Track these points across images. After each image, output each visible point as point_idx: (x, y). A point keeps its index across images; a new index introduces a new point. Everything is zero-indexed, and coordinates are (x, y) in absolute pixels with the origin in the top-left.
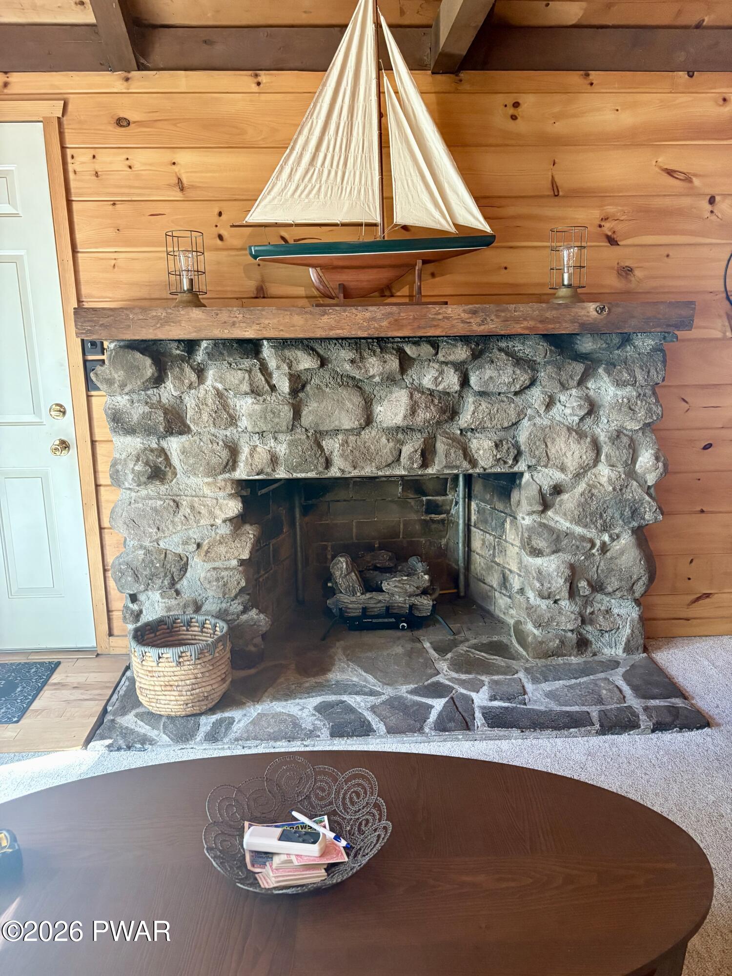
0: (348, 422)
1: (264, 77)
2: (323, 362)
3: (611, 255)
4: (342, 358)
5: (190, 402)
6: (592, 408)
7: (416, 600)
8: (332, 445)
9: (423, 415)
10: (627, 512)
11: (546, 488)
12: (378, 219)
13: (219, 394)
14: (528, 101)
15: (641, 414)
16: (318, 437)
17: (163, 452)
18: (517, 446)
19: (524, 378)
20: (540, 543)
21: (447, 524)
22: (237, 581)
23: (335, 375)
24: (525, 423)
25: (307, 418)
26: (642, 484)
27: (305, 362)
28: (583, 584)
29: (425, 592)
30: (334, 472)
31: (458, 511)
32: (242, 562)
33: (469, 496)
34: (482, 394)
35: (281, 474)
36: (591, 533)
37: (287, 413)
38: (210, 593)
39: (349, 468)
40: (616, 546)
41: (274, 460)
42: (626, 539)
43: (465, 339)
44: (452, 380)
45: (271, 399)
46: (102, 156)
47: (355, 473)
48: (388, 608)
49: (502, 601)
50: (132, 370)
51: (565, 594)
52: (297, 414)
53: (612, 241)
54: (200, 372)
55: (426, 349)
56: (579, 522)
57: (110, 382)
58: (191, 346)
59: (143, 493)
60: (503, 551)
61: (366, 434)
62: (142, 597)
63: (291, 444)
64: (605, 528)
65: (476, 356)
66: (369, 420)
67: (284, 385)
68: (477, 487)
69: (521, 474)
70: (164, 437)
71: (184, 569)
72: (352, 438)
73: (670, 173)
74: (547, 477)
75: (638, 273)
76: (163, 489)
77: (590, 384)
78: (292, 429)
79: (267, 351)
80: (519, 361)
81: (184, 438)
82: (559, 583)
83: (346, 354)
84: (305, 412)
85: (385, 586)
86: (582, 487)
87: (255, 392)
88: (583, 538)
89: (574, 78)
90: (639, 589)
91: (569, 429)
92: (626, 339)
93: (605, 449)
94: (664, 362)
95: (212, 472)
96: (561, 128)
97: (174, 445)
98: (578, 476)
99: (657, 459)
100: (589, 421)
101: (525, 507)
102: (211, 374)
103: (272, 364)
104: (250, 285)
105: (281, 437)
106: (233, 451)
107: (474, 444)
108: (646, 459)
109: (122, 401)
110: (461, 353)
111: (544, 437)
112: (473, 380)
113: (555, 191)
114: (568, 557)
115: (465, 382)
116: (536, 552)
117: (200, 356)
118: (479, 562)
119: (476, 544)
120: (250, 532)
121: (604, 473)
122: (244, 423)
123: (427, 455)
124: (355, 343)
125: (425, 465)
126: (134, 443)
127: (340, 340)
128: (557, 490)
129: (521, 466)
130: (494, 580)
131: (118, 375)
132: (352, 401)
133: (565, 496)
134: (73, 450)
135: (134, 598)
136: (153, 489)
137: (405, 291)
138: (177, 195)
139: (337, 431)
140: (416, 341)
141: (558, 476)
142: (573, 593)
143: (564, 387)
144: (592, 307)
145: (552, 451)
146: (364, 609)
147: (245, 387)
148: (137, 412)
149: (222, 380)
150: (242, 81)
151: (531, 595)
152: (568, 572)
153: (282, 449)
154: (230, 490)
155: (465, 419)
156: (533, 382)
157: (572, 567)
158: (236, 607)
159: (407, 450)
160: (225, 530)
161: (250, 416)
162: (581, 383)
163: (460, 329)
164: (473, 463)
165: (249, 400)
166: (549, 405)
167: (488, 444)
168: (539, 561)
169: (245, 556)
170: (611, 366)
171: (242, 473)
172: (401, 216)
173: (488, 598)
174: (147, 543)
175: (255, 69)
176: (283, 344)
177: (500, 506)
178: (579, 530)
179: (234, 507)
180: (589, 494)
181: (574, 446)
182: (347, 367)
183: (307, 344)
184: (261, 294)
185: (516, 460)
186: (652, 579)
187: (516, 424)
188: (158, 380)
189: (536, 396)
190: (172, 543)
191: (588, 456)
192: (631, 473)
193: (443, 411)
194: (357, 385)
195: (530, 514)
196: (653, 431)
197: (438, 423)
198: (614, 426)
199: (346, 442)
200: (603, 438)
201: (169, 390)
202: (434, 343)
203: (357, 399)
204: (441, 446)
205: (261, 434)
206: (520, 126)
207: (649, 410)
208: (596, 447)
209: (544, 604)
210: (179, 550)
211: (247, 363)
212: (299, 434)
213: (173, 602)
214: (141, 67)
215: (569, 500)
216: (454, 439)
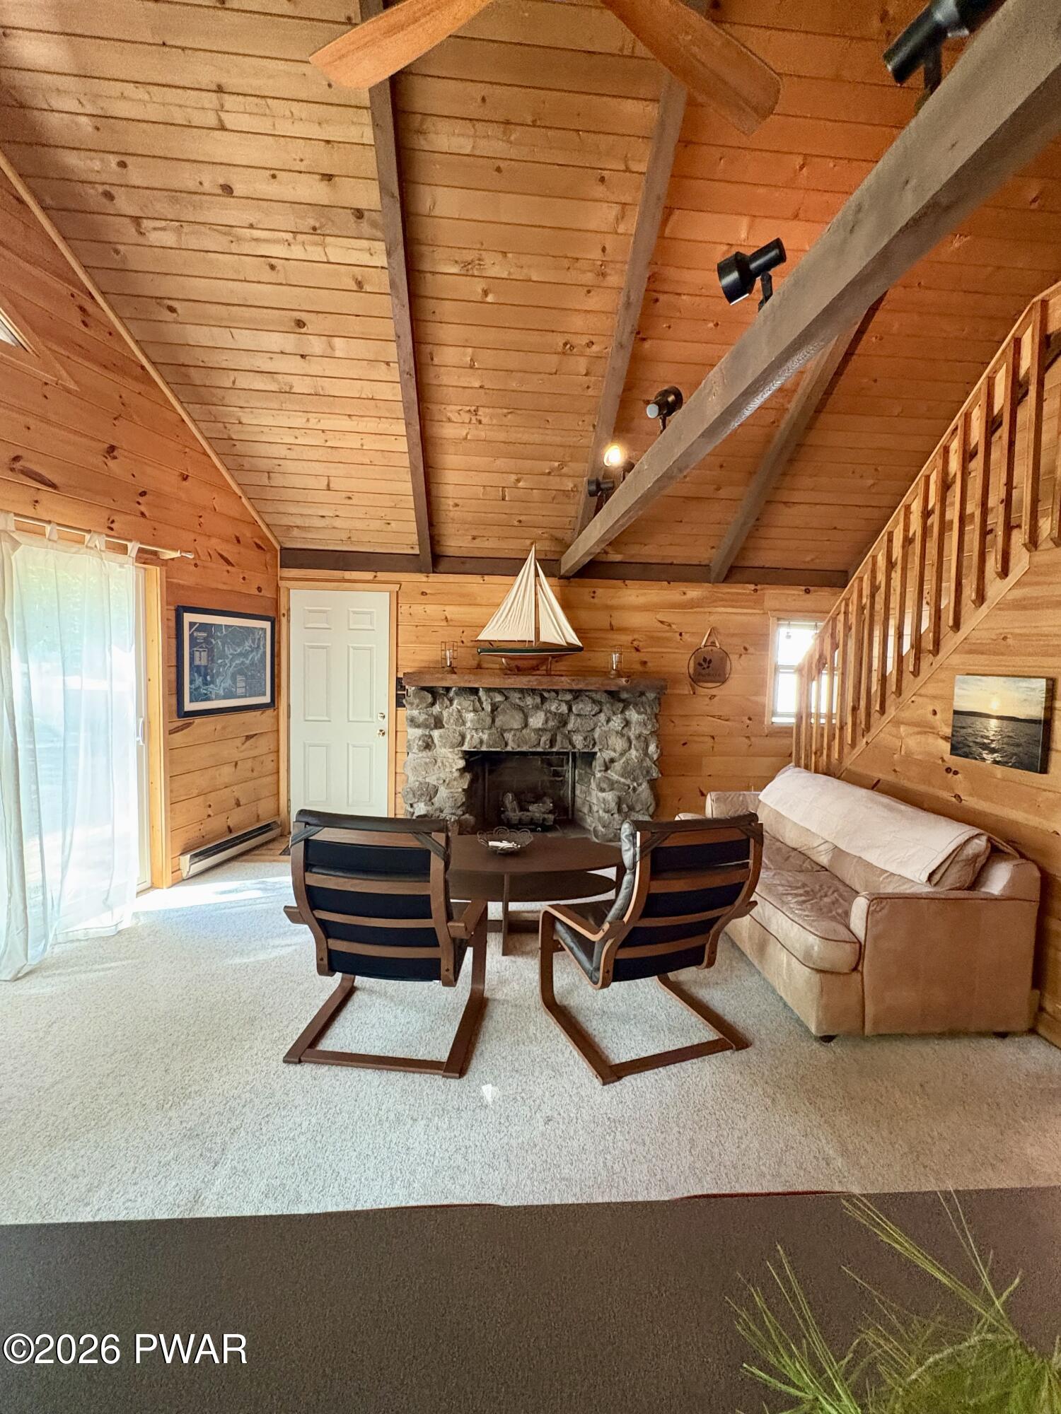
0: (516, 725)
1: (486, 577)
2: (507, 698)
3: (636, 656)
4: (515, 697)
5: (445, 714)
6: (627, 723)
7: (546, 816)
8: (509, 736)
9: (551, 724)
10: (645, 772)
11: (607, 760)
12: (533, 639)
13: (459, 711)
14: (600, 591)
15: (649, 727)
16: (502, 732)
17: (430, 736)
18: (594, 739)
19: (597, 709)
20: (604, 786)
21: (563, 783)
22: (461, 798)
23: (511, 704)
24: (598, 729)
25: (498, 723)
26: (651, 759)
27: (499, 698)
28: (624, 806)
29: (550, 812)
30: (509, 749)
31: (569, 775)
32: (464, 790)
33: (574, 767)
34: (578, 715)
35: (484, 749)
36: (628, 782)
37: (489, 720)
38: (448, 805)
39: (515, 747)
40: (640, 789)
41: (481, 742)
42: (645, 785)
43: (571, 691)
44: (564, 708)
45: (482, 714)
46: (413, 606)
47: (519, 750)
48: (532, 819)
49: (589, 820)
50: (422, 699)
51: (616, 811)
52: (493, 721)
53: (637, 650)
54: (451, 701)
55: (553, 694)
56: (622, 776)
57: (412, 704)
58: (448, 689)
59: (421, 755)
60: (590, 794)
61: (524, 731)
62: (415, 805)
63: (490, 735)
64: (634, 780)
65: (575, 698)
66: (526, 725)
67: (488, 708)
68: (579, 762)
69: (596, 753)
70: (432, 729)
71: (436, 792)
72: (518, 733)
73: (662, 622)
74: (608, 755)
75: (649, 664)
76: (430, 754)
77: (627, 713)
78: (490, 728)
79: (481, 693)
80: (594, 701)
81: (441, 730)
82: (613, 805)
83: (517, 695)
84: (497, 720)
85: (530, 808)
86: (624, 759)
87: (475, 711)
88: (624, 784)
89: (619, 583)
90: (651, 810)
91: (617, 732)
92: (642, 694)
93: (634, 742)
94: (660, 704)
95: (452, 747)
96: (614, 602)
97: (436, 734)
98: (622, 754)
99: (657, 747)
100: (626, 729)
101: (598, 768)
102: (455, 702)
103: (484, 698)
104: (474, 663)
105: (486, 731)
106: (463, 737)
107: (574, 738)
108: (652, 748)
109: (415, 713)
110: (569, 697)
111: (606, 736)
112: (574, 709)
113: (612, 628)
114: (617, 793)
115: (570, 709)
116: (602, 790)
117: (452, 694)
118: (579, 801)
119: (578, 792)
120: (468, 776)
121: (633, 753)
122: (469, 724)
123: (552, 742)
124: (521, 691)
125: (551, 746)
126: (419, 732)
127: (514, 689)
128: (612, 761)
129: (596, 749)
130: (586, 810)
131: (416, 701)
132: (519, 717)
133: (616, 764)
134: (386, 735)
135: (412, 806)
136: (424, 754)
137: (544, 668)
138: (444, 623)
139: (511, 729)
140: (549, 691)
141: (613, 754)
142: (619, 810)
143: (614, 714)
144: (624, 680)
145: (610, 742)
146: (520, 819)
147: (471, 708)
148: (422, 718)
149: (460, 704)
150: (478, 578)
151: (601, 812)
152: (616, 800)
153: (485, 737)
154: (460, 755)
155: (570, 726)
156: (601, 711)
157: (619, 798)
158: (459, 812)
159: (543, 739)
160: (456, 774)
161: (472, 721)
162: (622, 712)
163: (568, 687)
164: (574, 747)
165: (472, 714)
166: (608, 721)
167: (581, 738)
168: (604, 794)
169: (466, 787)
170: (636, 705)
171: (466, 748)
172: (544, 638)
173: (583, 819)
174: (420, 779)
175: (483, 574)
176: (489, 690)
177: (589, 771)
178: (622, 780)
179: (461, 764)
180: (627, 762)
181: (620, 741)
182: (517, 701)
183: (499, 691)
184: (479, 667)
185: (594, 745)
186: (657, 805)
187: (593, 730)
188: (433, 704)
189: (602, 717)
190: (432, 780)
191: (626, 745)
192: (646, 754)
193: (560, 722)
194: (521, 709)
195: (600, 771)
196: (657, 736)
197: (558, 728)
198: (637, 732)
199: (515, 735)
200: (632, 737)
201: (437, 709)
202: (557, 692)
203: (521, 715)
204: (559, 738)
205: (476, 730)
206: (596, 601)
207: (653, 726)
208: (630, 741)
209: (606, 816)
210: (435, 783)
211: (472, 698)
212: (494, 730)
213: (430, 808)
214: (434, 572)
215: (618, 766)
216: (565, 735)
